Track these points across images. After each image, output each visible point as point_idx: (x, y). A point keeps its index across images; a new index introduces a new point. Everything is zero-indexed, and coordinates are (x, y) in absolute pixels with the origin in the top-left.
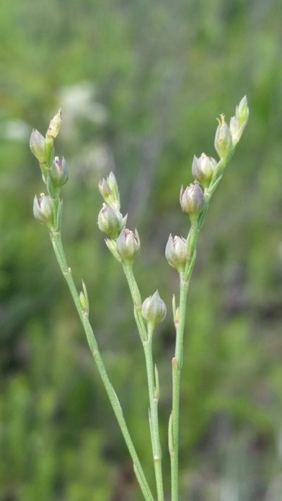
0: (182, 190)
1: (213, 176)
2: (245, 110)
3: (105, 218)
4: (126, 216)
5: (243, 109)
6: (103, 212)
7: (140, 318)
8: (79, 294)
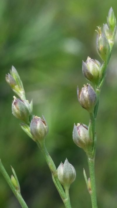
0: (78, 91)
1: (100, 76)
2: (113, 19)
3: (18, 109)
4: (32, 102)
5: (112, 19)
6: (15, 104)
7: (58, 182)
8: (10, 177)
